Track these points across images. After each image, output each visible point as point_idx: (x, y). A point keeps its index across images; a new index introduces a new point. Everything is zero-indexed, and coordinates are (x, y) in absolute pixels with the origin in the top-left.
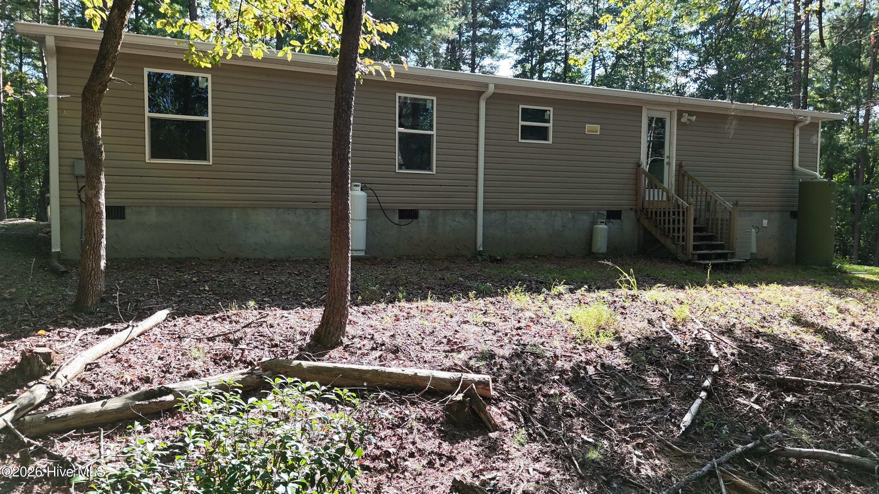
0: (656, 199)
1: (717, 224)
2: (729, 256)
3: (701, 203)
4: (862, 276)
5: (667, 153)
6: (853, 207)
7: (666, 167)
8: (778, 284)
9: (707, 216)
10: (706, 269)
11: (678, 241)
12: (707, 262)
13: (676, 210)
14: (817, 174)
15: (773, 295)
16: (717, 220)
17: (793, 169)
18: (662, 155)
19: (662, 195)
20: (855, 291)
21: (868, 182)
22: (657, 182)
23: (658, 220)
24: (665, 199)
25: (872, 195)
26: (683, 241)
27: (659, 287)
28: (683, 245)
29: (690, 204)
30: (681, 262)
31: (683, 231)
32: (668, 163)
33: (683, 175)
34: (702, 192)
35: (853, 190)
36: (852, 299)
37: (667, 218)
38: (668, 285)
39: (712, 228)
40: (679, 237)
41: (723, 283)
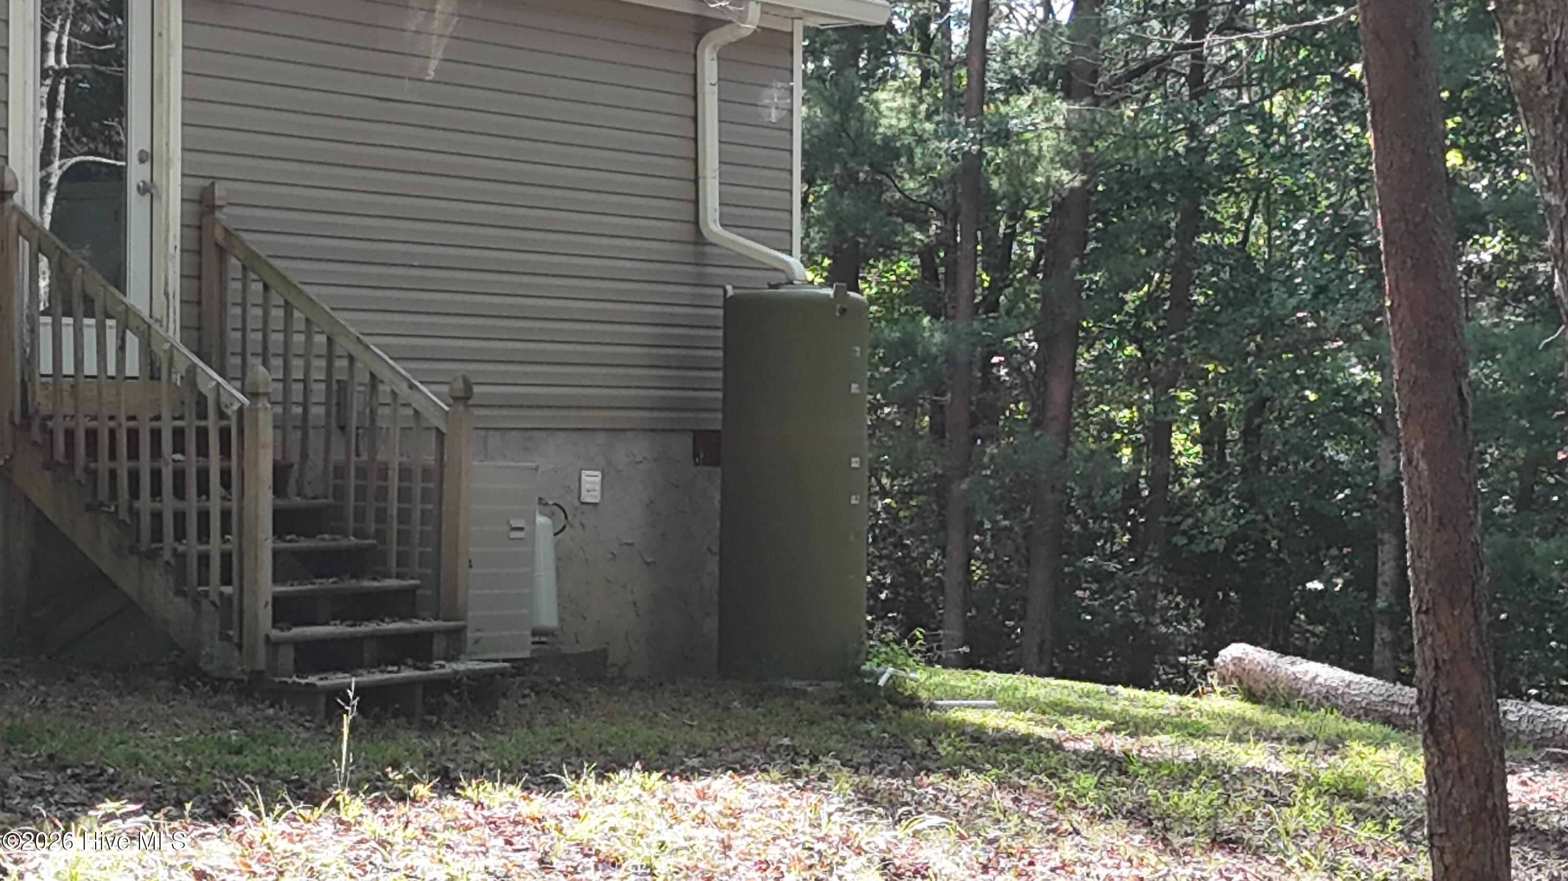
0: (90, 368)
1: (382, 494)
2: (439, 645)
3: (306, 392)
4: (973, 717)
5: (137, 140)
6: (938, 410)
7: (136, 206)
8: (648, 769)
9: (338, 456)
10: (334, 714)
11: (203, 580)
12: (336, 679)
13: (190, 424)
14: (794, 262)
15: (628, 824)
16: (383, 472)
17: (699, 239)
18: (118, 149)
19: (121, 348)
20: (950, 784)
21: (991, 305)
22: (97, 285)
23: (104, 477)
24: (133, 367)
25: (1007, 363)
26: (226, 580)
27: (110, 817)
28: (227, 600)
29: (254, 396)
30: (217, 684)
31: (226, 529)
32: (146, 189)
33: (222, 252)
34: (309, 334)
35: (938, 337)
36: (936, 820)
37: (145, 465)
38: (153, 806)
39: (360, 514)
40: (204, 559)
41: (411, 780)
